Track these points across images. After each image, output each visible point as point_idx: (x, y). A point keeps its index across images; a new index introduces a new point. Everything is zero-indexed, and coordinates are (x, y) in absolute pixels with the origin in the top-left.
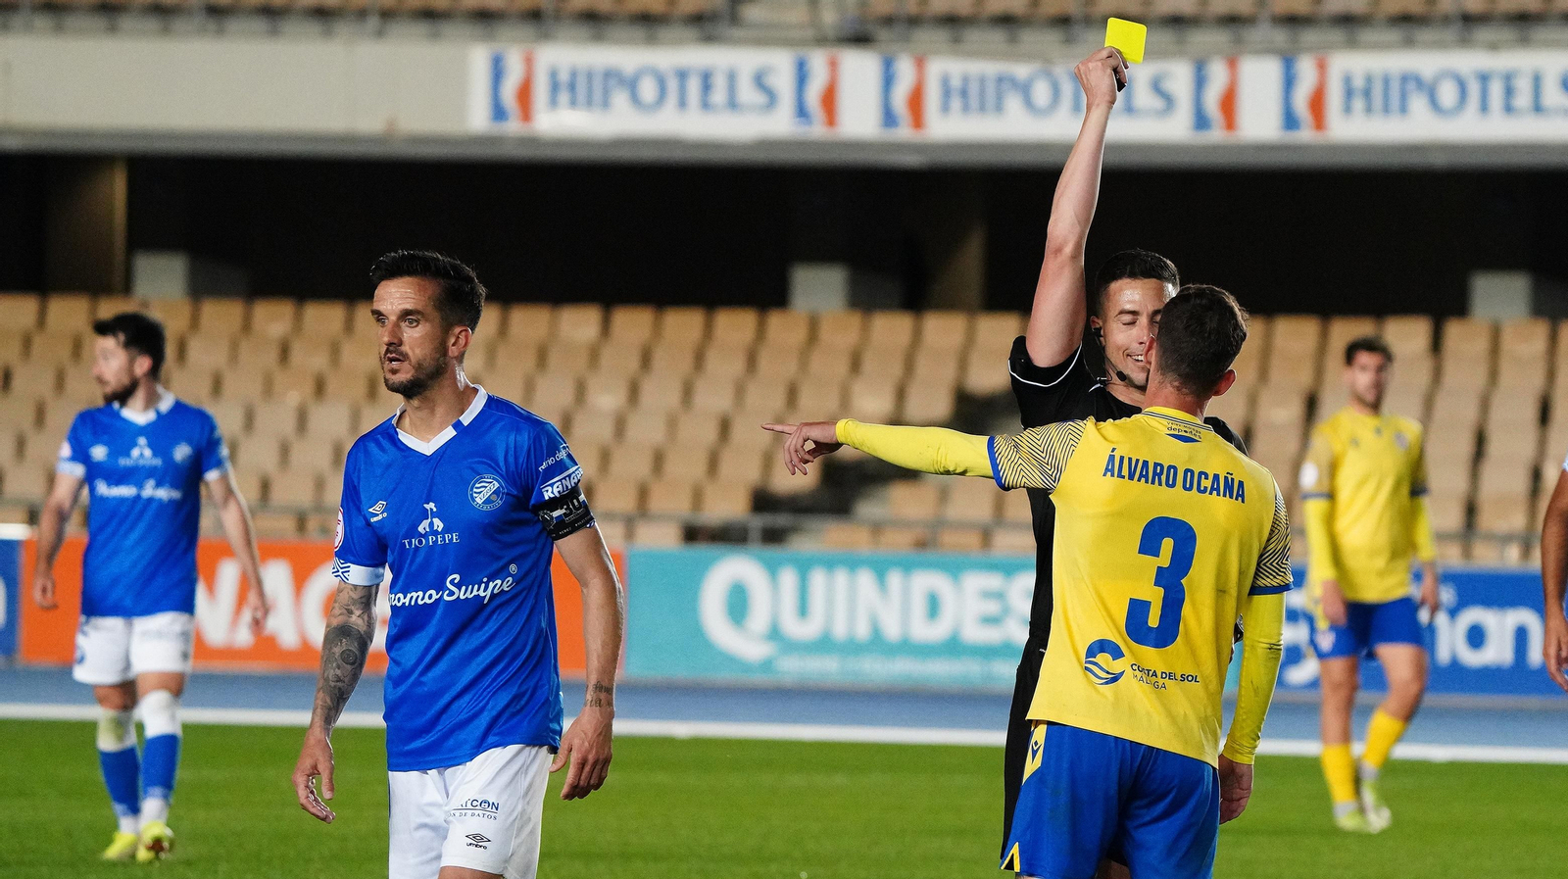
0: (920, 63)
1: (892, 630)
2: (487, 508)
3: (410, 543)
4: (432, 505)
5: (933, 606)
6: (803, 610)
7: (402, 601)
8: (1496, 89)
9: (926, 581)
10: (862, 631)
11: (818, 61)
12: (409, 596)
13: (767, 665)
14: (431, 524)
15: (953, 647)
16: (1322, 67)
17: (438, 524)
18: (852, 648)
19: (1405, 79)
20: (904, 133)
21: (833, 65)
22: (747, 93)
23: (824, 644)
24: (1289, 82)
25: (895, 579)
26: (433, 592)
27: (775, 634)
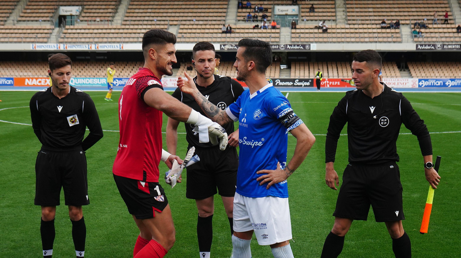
0: (66, 45)
1: (85, 83)
2: (256, 119)
5: (88, 81)
6: (77, 81)
8: (112, 46)
9: (87, 80)
10: (82, 83)
11: (58, 45)
13: (74, 85)
15: (90, 84)
16: (98, 45)
18: (81, 84)
19: (104, 46)
20: (66, 49)
21: (60, 45)
22: (53, 47)
23: (79, 84)
24: (95, 46)
25: (85, 79)
27: (75, 83)
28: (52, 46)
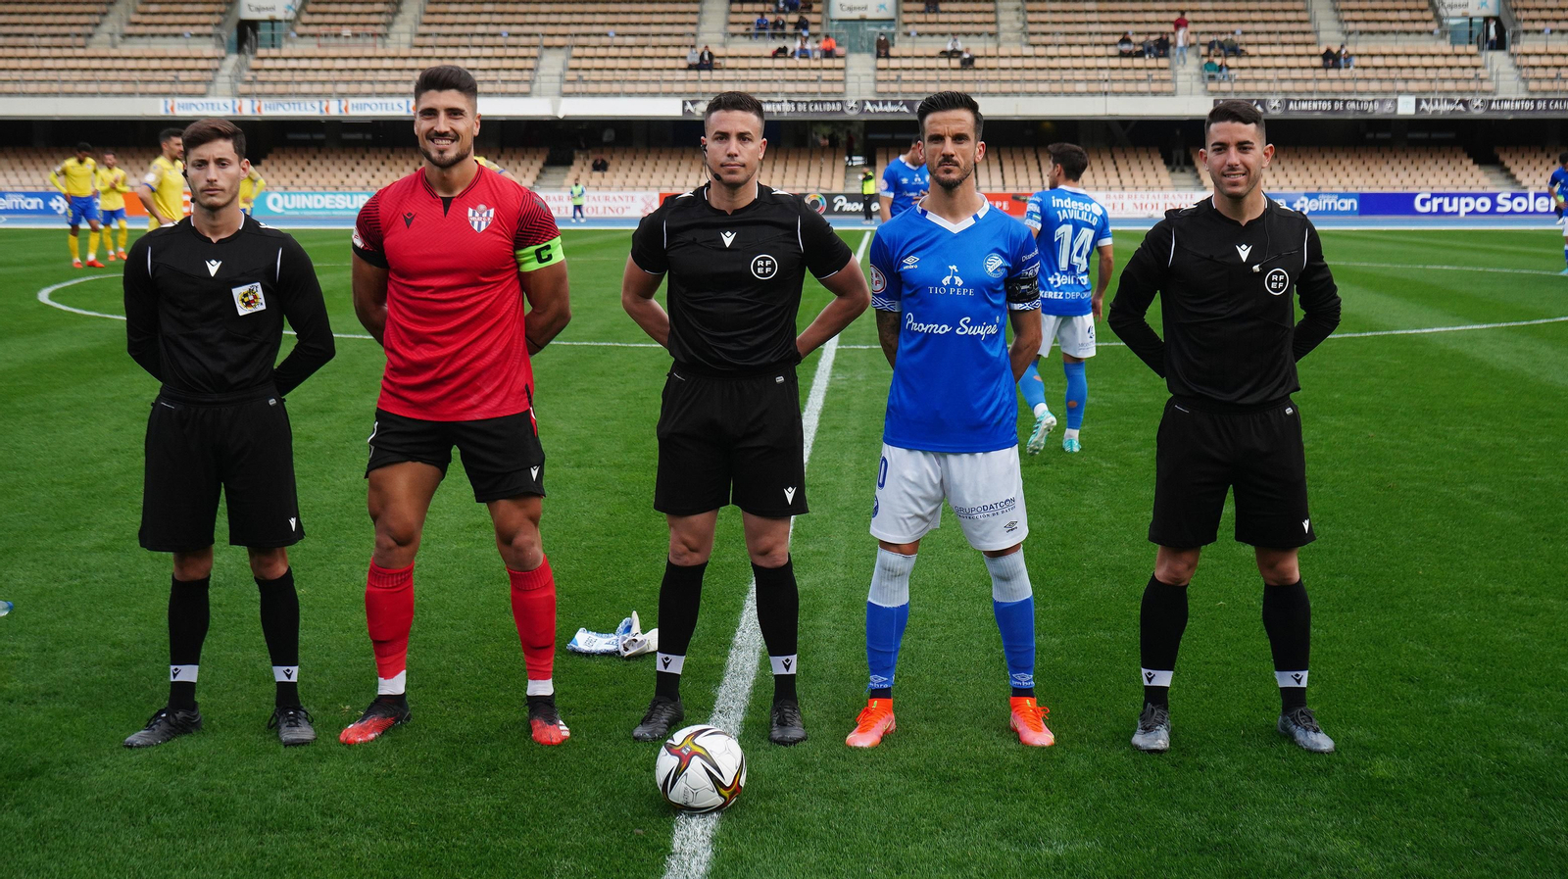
0: (260, 101)
2: (994, 276)
3: (934, 290)
4: (954, 267)
6: (290, 202)
7: (923, 328)
8: (384, 106)
9: (317, 197)
10: (304, 207)
11: (237, 101)
12: (928, 326)
13: (282, 213)
14: (953, 280)
15: (324, 209)
16: (347, 102)
17: (959, 281)
19: (365, 104)
20: (257, 114)
21: (241, 102)
22: (222, 107)
23: (295, 209)
24: (340, 104)
25: (310, 197)
26: (946, 326)
27: (284, 208)
28: (218, 104)
